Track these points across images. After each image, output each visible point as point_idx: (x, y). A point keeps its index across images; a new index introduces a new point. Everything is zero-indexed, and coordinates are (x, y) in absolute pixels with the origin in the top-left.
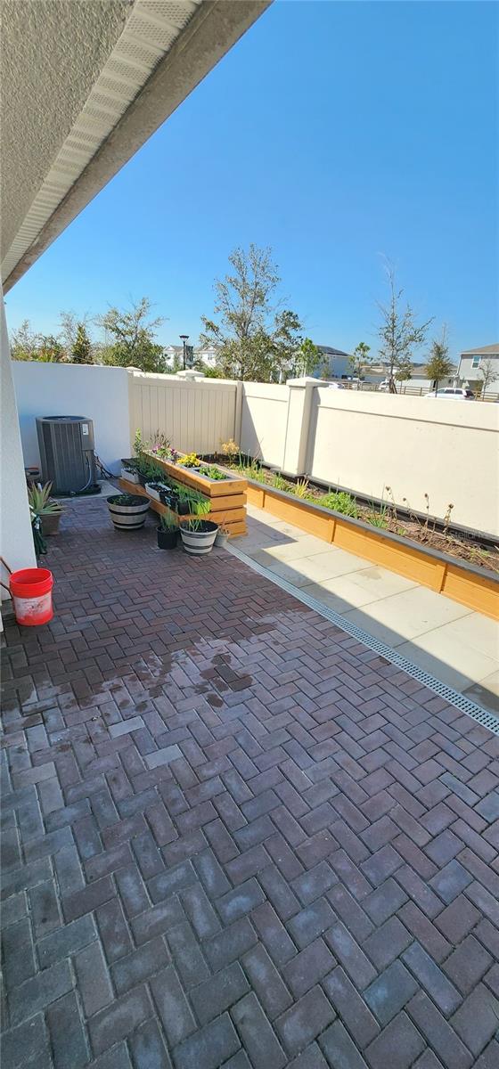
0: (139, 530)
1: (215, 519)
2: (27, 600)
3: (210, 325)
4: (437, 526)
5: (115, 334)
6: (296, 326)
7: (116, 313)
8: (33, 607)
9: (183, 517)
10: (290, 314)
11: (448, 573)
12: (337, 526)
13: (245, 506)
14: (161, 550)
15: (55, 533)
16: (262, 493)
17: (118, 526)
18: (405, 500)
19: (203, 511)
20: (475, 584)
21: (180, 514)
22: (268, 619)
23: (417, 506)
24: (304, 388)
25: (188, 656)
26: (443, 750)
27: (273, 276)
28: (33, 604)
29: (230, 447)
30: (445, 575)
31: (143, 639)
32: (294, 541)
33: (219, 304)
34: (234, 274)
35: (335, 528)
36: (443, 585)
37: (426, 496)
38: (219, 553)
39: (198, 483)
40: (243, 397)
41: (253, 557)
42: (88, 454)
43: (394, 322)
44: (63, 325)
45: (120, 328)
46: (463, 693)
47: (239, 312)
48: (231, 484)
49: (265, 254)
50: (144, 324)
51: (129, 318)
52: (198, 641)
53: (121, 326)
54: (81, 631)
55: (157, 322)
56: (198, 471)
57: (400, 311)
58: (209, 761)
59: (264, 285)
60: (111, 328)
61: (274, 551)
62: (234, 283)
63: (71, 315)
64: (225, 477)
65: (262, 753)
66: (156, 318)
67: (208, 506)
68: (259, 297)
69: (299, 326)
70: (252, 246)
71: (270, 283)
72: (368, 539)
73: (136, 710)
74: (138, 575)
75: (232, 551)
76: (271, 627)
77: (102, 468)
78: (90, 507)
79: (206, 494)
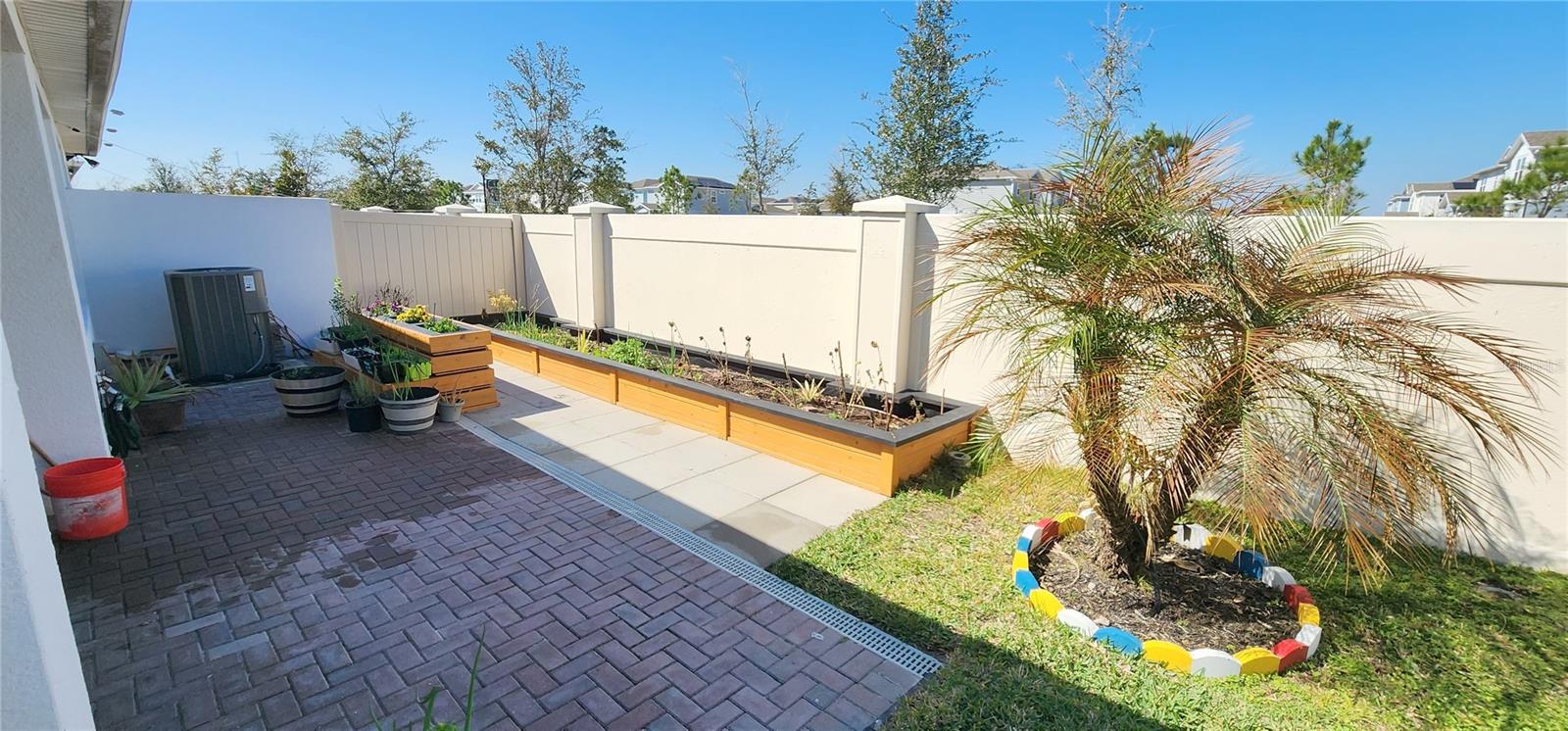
0: (328, 413)
1: (438, 383)
2: (73, 501)
3: (490, 145)
4: (736, 365)
5: (357, 164)
6: (615, 145)
7: (359, 134)
8: (85, 510)
9: (386, 387)
10: (604, 130)
11: (732, 413)
12: (620, 380)
13: (490, 366)
14: (355, 434)
15: (176, 429)
16: (534, 353)
17: (291, 411)
18: (702, 338)
19: (420, 373)
20: (756, 421)
21: (384, 381)
22: (475, 492)
23: (713, 345)
24: (589, 215)
25: (333, 542)
26: (633, 584)
27: (575, 82)
28: (85, 505)
29: (502, 300)
30: (728, 416)
31: (272, 533)
32: (562, 406)
33: (501, 118)
34: (520, 81)
35: (617, 383)
36: (729, 429)
37: (721, 330)
38: (441, 429)
39: (415, 340)
40: (524, 235)
41: (494, 430)
42: (257, 319)
43: (754, 140)
44: (276, 153)
45: (367, 155)
46: (694, 532)
47: (533, 128)
48: (463, 337)
49: (558, 55)
50: (406, 148)
51: (380, 141)
52: (358, 523)
53: (368, 152)
54: (170, 536)
55: (428, 145)
56: (422, 326)
57: (759, 125)
58: (306, 640)
59: (564, 91)
60: (352, 154)
61: (531, 421)
62: (519, 91)
63: (291, 139)
64: (458, 329)
65: (389, 622)
66: (426, 140)
67: (427, 368)
68: (559, 110)
69: (620, 145)
70: (540, 44)
71: (570, 91)
72: (652, 389)
73: (219, 606)
74: (298, 465)
75: (466, 424)
76: (477, 499)
77: (293, 341)
78: (254, 393)
79: (423, 352)
